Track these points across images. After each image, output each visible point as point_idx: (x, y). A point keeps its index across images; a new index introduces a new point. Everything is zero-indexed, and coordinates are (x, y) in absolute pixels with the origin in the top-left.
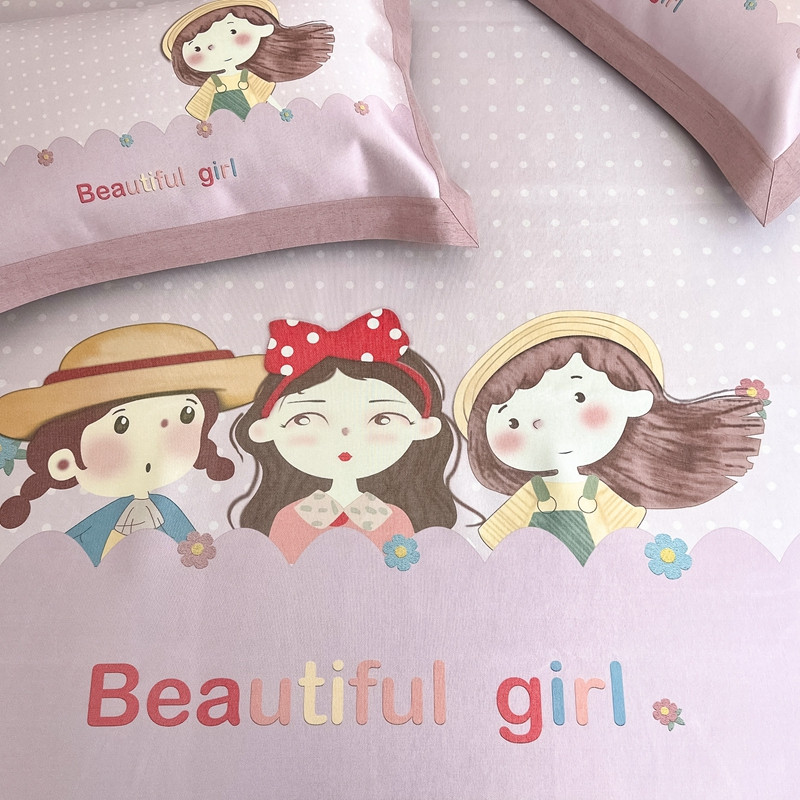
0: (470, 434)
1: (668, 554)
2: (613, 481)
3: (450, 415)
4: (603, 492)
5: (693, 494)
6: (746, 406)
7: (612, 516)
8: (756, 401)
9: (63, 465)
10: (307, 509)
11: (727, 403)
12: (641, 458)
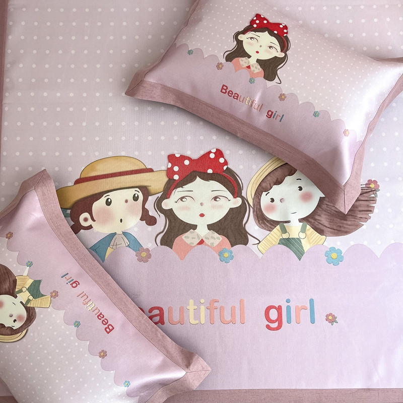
1: (334, 255)
2: (313, 225)
3: (245, 197)
4: (309, 230)
7: (312, 240)
8: (374, 189)
10: (187, 237)
12: (325, 215)
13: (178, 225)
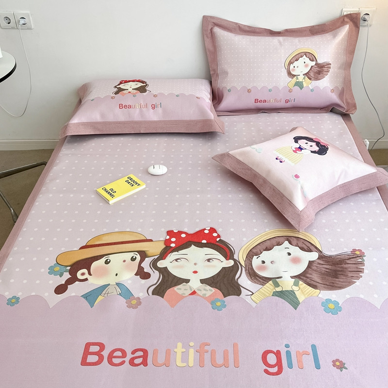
0: (246, 265)
2: (305, 281)
3: (237, 259)
4: (302, 284)
5: (339, 286)
6: (356, 257)
7: (306, 292)
8: (359, 255)
11: (348, 256)
12: (316, 274)
13: (170, 279)
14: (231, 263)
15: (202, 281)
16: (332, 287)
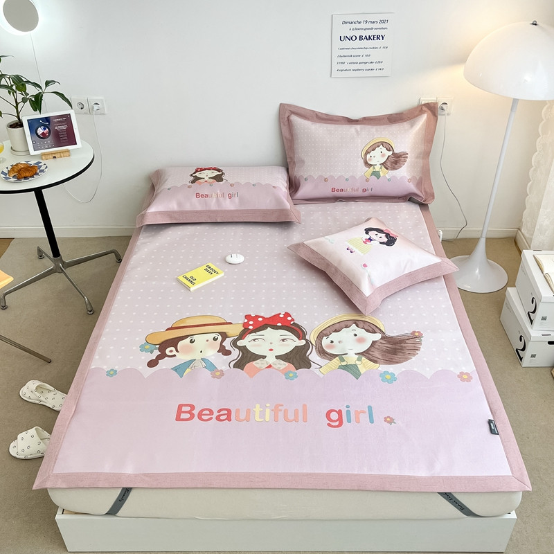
0: (316, 344)
2: (368, 357)
3: (309, 339)
4: (364, 360)
5: (397, 361)
6: (415, 338)
7: (367, 366)
8: (418, 336)
9: (171, 351)
10: (257, 363)
11: (408, 337)
13: (249, 355)
14: (303, 342)
15: (277, 357)
16: (391, 362)
